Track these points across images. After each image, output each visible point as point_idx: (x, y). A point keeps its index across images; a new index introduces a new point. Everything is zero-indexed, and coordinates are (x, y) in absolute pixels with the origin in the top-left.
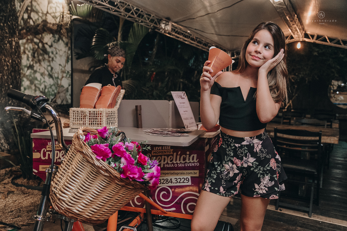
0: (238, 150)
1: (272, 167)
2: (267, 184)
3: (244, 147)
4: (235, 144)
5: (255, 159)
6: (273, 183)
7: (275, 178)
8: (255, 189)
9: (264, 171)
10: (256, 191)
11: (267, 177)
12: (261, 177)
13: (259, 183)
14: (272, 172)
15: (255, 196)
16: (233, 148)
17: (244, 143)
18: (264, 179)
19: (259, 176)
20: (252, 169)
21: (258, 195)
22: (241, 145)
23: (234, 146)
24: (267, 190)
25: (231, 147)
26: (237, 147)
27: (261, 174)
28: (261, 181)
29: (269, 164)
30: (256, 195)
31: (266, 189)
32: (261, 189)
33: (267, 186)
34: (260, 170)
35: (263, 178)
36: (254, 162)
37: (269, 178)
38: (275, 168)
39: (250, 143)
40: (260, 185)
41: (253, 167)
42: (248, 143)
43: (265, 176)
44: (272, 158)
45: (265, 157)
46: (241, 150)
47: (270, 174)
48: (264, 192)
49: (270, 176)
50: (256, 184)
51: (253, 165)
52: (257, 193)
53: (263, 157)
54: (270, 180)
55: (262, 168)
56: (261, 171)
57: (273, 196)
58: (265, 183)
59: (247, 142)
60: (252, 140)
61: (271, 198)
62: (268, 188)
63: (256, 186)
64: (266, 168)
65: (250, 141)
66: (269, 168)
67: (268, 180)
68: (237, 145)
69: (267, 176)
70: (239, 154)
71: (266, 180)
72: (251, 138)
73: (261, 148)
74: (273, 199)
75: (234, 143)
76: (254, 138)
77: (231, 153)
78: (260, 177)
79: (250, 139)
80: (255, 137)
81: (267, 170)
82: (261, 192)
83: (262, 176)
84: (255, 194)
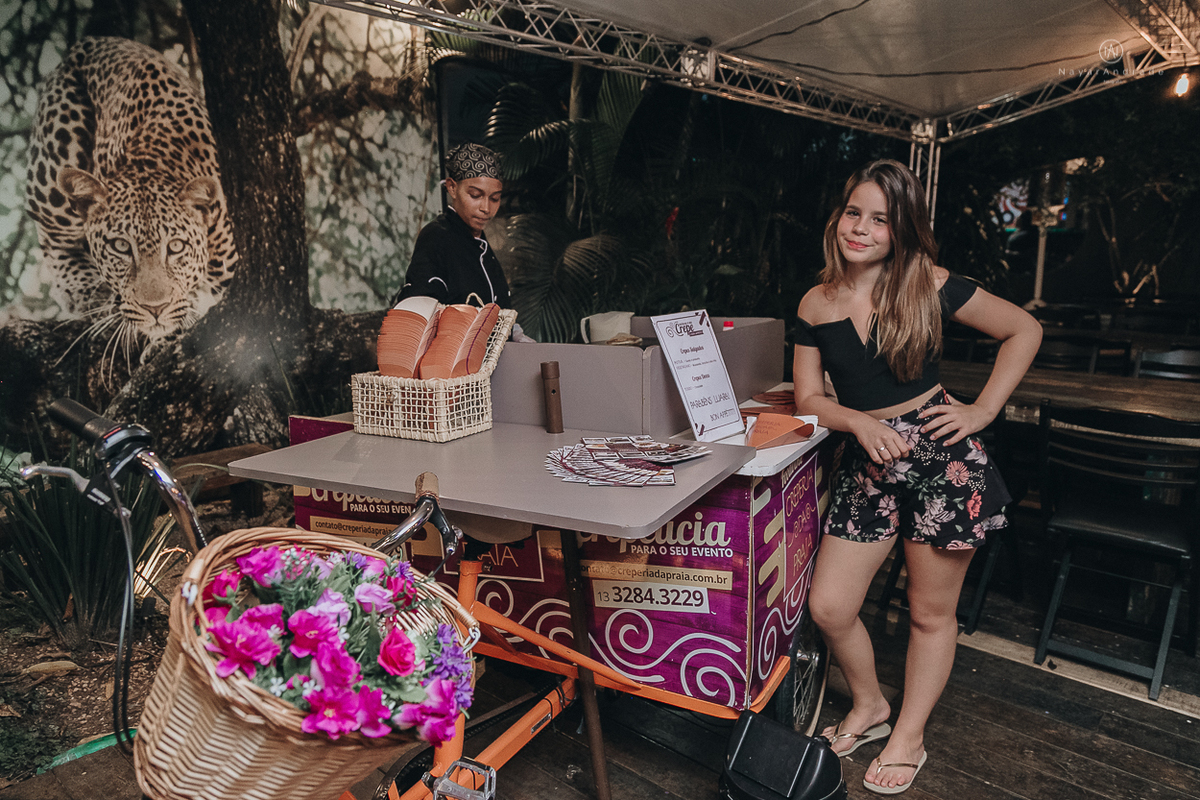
1: (950, 481)
5: (910, 466)
8: (916, 524)
10: (917, 530)
11: (939, 501)
13: (922, 512)
14: (950, 490)
19: (920, 498)
21: (921, 537)
27: (925, 494)
29: (945, 473)
31: (937, 526)
32: (927, 526)
33: (939, 521)
36: (909, 470)
38: (958, 483)
44: (952, 460)
45: (933, 459)
48: (933, 532)
52: (919, 534)
53: (926, 461)
54: (945, 509)
62: (942, 525)
66: (942, 483)
73: (920, 441)
78: (923, 500)
80: (899, 419)
81: (939, 486)
82: (925, 531)
84: (915, 534)
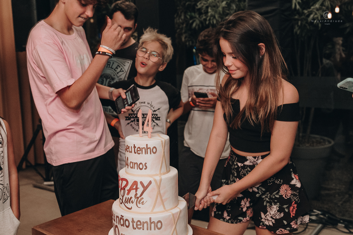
0: (241, 170)
2: (275, 215)
3: (247, 168)
4: (238, 163)
6: (282, 215)
7: (284, 209)
9: (270, 198)
12: (267, 205)
15: (260, 227)
16: (236, 167)
17: (247, 163)
18: (271, 209)
20: (257, 195)
22: (243, 164)
23: (237, 165)
24: (274, 222)
25: (235, 165)
26: (240, 166)
28: (268, 211)
30: (262, 225)
34: (267, 197)
35: (270, 207)
37: (278, 209)
39: (253, 164)
40: (266, 215)
41: (258, 193)
42: (251, 164)
43: (272, 205)
46: (244, 171)
47: (279, 204)
49: (279, 206)
50: (263, 212)
51: (258, 190)
55: (269, 195)
56: (267, 199)
57: (281, 230)
58: (272, 213)
59: (251, 162)
60: (257, 160)
61: (278, 232)
63: (263, 216)
64: (274, 196)
65: (254, 161)
67: (276, 211)
68: (239, 164)
69: (275, 205)
70: (241, 175)
71: (274, 210)
72: (255, 157)
74: (281, 233)
75: (237, 161)
76: (258, 158)
77: (235, 172)
79: (253, 158)
83: (269, 204)
